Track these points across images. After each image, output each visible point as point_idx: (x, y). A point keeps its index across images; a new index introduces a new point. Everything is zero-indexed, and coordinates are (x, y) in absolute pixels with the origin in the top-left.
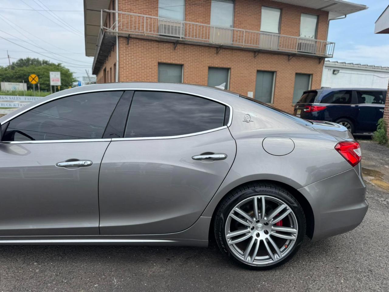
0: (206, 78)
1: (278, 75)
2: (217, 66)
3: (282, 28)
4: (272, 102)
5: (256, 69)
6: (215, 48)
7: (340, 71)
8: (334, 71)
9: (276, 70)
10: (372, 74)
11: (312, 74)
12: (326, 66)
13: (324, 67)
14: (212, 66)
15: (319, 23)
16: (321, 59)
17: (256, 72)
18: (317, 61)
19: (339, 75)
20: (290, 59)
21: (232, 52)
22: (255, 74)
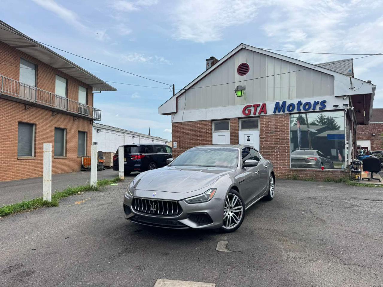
0: (16, 132)
1: (68, 131)
2: (25, 121)
3: (69, 94)
4: (64, 155)
5: (54, 126)
6: (24, 105)
7: (101, 131)
8: (98, 130)
9: (67, 128)
10: (115, 133)
11: (87, 132)
12: (94, 127)
13: (93, 127)
14: (22, 121)
15: (88, 94)
16: (91, 120)
17: (54, 129)
18: (89, 122)
19: (100, 133)
20: (75, 119)
21: (37, 110)
22: (54, 130)
